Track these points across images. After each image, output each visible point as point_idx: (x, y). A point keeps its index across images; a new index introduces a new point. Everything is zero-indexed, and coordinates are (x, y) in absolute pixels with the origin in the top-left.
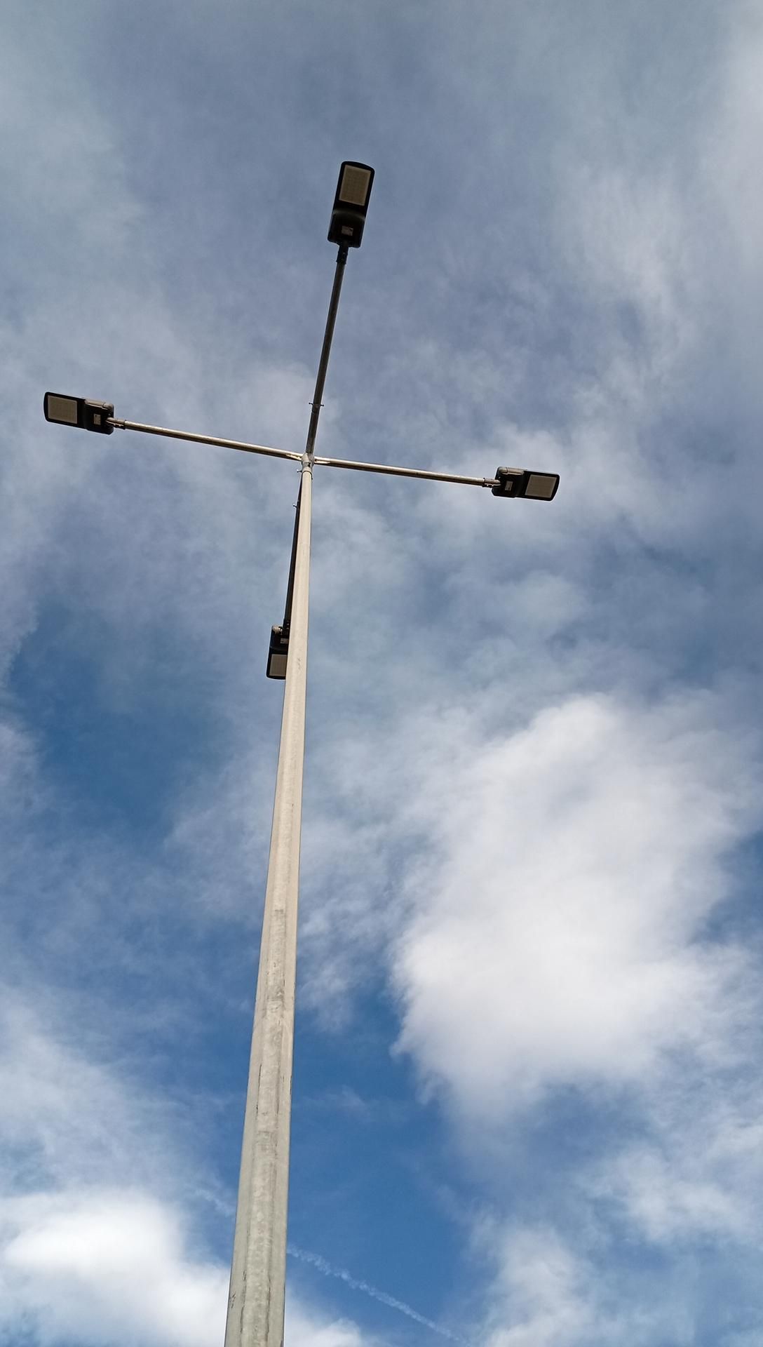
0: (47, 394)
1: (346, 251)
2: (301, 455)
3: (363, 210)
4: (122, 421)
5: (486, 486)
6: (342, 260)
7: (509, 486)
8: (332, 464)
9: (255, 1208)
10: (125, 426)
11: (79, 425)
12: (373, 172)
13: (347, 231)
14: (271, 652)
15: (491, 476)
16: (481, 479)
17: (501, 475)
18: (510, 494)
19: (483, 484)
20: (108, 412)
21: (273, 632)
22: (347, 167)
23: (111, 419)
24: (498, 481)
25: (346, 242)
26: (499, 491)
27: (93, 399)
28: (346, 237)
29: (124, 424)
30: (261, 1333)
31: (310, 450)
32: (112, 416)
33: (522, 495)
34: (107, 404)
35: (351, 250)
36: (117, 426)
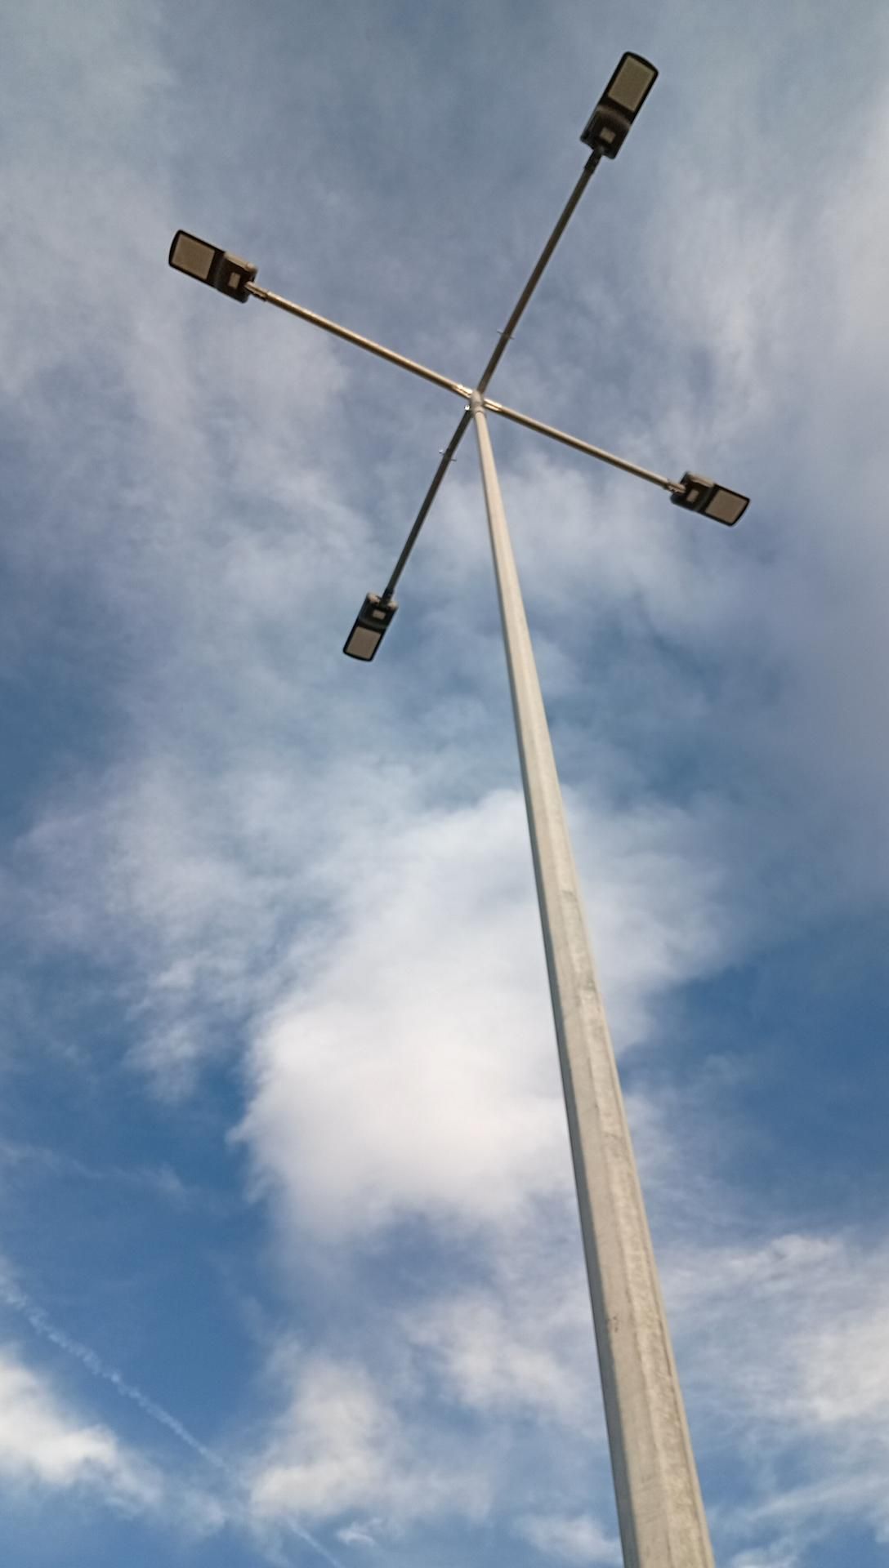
0: (180, 232)
1: (599, 158)
2: (469, 391)
3: (631, 116)
4: (265, 291)
5: (668, 489)
6: (591, 166)
7: (693, 495)
8: (502, 413)
9: (622, 1221)
10: (266, 298)
11: (209, 281)
12: (656, 74)
13: (607, 135)
14: (358, 623)
15: (676, 479)
16: (665, 480)
17: (688, 481)
18: (690, 506)
19: (666, 486)
20: (247, 275)
21: (367, 601)
22: (629, 59)
23: (250, 283)
24: (682, 487)
25: (602, 149)
26: (679, 499)
27: (234, 255)
28: (604, 142)
29: (266, 294)
30: (663, 1368)
31: (482, 388)
32: (253, 281)
33: (702, 511)
34: (251, 265)
35: (604, 159)
36: (257, 296)
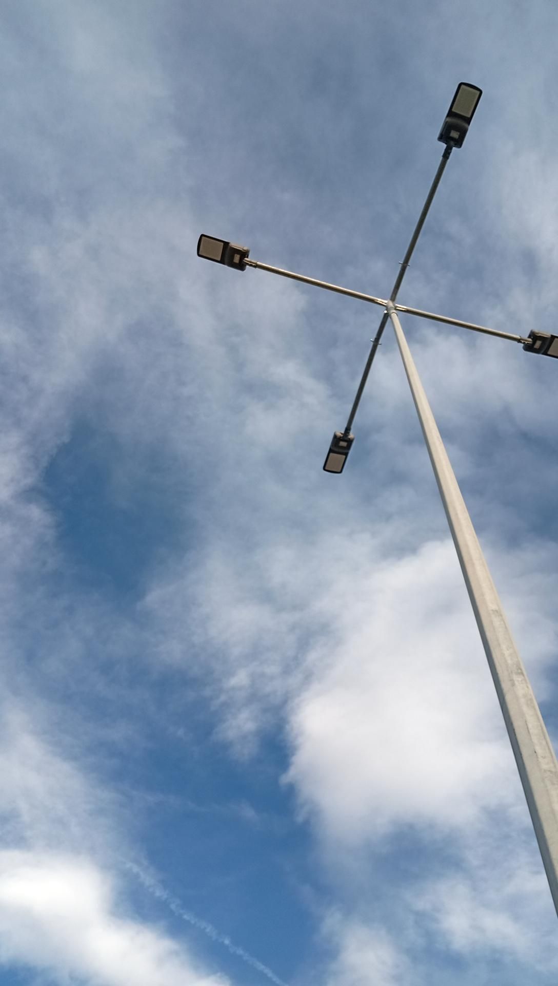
0: (202, 236)
1: (451, 149)
2: (386, 301)
3: (468, 120)
4: (255, 262)
5: (521, 342)
6: (446, 155)
7: (538, 344)
8: (408, 312)
10: (257, 266)
11: (222, 261)
12: (481, 92)
13: (455, 134)
14: (331, 451)
15: (525, 336)
16: (518, 337)
17: (534, 336)
18: (537, 351)
19: (519, 341)
20: (244, 254)
21: (335, 436)
22: (463, 86)
23: (246, 259)
24: (530, 340)
25: (452, 143)
26: (529, 348)
27: (235, 244)
28: (453, 139)
29: (256, 264)
31: (393, 299)
32: (247, 257)
33: (545, 353)
34: (245, 248)
35: (454, 149)
36: (251, 265)
